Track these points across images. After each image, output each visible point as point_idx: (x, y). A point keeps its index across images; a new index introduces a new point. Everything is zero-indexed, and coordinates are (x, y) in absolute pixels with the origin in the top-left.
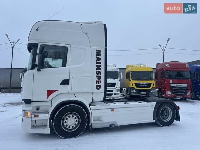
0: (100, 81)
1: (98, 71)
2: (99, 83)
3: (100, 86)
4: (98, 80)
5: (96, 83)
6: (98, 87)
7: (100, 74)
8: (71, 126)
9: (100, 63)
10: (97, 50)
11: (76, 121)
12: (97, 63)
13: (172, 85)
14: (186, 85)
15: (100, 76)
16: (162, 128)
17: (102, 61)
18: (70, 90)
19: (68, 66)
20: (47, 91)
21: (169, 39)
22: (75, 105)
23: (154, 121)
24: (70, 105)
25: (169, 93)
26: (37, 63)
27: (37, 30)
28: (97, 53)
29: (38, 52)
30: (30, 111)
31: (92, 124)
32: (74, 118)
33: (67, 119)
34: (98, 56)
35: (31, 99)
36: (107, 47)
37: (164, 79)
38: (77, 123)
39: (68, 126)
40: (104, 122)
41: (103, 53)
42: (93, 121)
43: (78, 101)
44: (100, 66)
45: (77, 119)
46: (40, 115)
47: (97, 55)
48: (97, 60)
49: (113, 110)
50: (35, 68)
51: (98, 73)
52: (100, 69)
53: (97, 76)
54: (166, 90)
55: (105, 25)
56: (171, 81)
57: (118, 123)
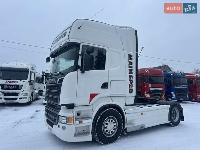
0: (132, 85)
1: (130, 75)
2: (131, 87)
3: (132, 90)
4: (130, 84)
5: (129, 87)
6: (131, 91)
7: (132, 78)
8: (111, 131)
9: (132, 67)
10: (129, 55)
11: (115, 126)
12: (129, 67)
13: (151, 89)
14: (161, 89)
15: (132, 80)
16: (173, 127)
17: (134, 66)
18: (109, 93)
19: (106, 69)
20: (90, 94)
21: (143, 47)
22: (114, 109)
23: (169, 122)
24: (109, 109)
25: (148, 96)
26: (80, 64)
27: (79, 28)
28: (129, 57)
29: (80, 53)
30: (73, 117)
31: (126, 128)
32: (113, 122)
33: (107, 124)
34: (130, 61)
35: (74, 104)
36: (137, 52)
37: (144, 83)
38: (115, 128)
39: (108, 131)
40: (136, 125)
41: (134, 58)
42: (128, 124)
43: (116, 105)
44: (132, 70)
45: (115, 124)
46: (84, 122)
47: (129, 59)
48: (129, 64)
49: (142, 114)
50: (78, 70)
51: (131, 77)
52: (132, 73)
53: (130, 80)
54: (145, 93)
55: (136, 31)
56: (150, 85)
57: (146, 126)
